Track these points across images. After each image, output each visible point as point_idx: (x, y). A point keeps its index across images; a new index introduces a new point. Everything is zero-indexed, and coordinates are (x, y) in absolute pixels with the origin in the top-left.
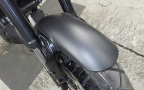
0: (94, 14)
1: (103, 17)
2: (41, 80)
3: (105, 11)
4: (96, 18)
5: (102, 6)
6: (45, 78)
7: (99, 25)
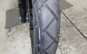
0: (76, 11)
1: (81, 14)
2: (22, 27)
3: (85, 12)
4: (76, 13)
5: (85, 9)
6: (24, 27)
7: (75, 17)
